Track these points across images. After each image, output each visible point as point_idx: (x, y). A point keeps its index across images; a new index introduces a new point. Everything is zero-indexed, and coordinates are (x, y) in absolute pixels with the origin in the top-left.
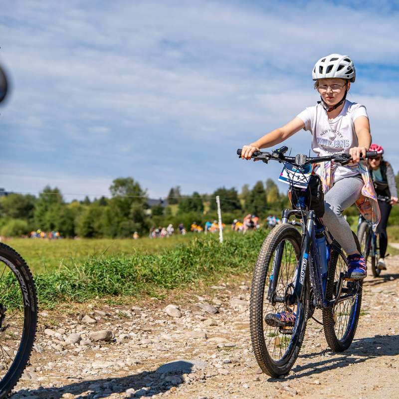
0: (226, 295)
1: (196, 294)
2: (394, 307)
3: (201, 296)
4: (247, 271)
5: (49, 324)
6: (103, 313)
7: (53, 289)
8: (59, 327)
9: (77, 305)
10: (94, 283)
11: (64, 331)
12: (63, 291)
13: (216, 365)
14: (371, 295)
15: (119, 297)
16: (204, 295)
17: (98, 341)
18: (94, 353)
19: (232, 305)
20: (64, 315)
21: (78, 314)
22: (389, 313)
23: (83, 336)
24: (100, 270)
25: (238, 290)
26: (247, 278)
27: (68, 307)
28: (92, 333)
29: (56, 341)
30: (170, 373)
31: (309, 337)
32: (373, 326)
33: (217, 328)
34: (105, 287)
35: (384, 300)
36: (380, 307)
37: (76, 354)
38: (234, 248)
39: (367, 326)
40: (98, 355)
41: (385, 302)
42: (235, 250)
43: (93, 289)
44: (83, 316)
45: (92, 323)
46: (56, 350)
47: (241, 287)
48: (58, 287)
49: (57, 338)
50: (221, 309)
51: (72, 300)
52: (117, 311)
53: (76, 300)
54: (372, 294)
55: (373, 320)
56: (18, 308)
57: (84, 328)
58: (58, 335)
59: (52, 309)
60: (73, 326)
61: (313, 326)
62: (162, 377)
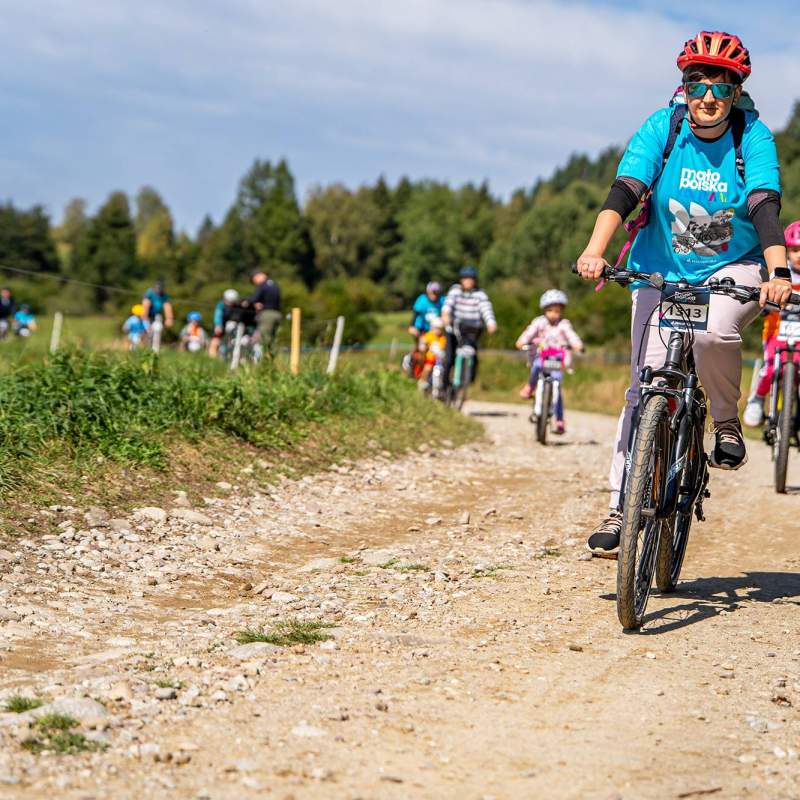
2: (413, 616)
14: (358, 573)
22: (389, 639)
31: (129, 717)
32: (333, 681)
35: (393, 591)
36: (372, 614)
39: (316, 680)
41: (392, 597)
54: (361, 569)
55: (338, 661)
61: (154, 679)
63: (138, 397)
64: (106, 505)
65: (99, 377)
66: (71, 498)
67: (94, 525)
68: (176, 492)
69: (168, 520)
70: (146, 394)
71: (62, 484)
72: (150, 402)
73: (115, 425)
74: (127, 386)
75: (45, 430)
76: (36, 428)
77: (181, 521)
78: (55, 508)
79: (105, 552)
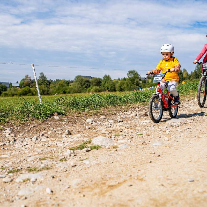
4: (187, 95)
5: (125, 110)
6: (142, 107)
7: (124, 100)
8: (128, 111)
9: (133, 105)
10: (137, 98)
11: (131, 112)
12: (127, 100)
13: (187, 120)
15: (146, 103)
17: (142, 115)
18: (142, 119)
19: (184, 105)
20: (129, 108)
21: (134, 108)
23: (137, 114)
24: (138, 94)
26: (187, 97)
27: (130, 105)
28: (140, 113)
29: (129, 115)
30: (172, 123)
33: (181, 111)
34: (140, 100)
37: (137, 119)
40: (144, 119)
43: (137, 100)
44: (135, 108)
45: (139, 110)
46: (130, 118)
48: (126, 99)
49: (129, 114)
50: (181, 106)
51: (130, 103)
52: (146, 107)
53: (132, 103)
56: (114, 105)
57: (137, 112)
58: (129, 113)
59: (125, 106)
60: (133, 111)
62: (169, 124)
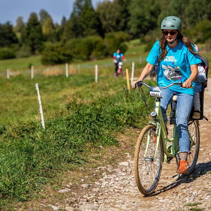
0: (74, 199)
1: (49, 203)
3: (54, 204)
16: (56, 204)
25: (81, 189)
38: (64, 140)
42: (65, 142)
47: (83, 185)
63: (102, 120)
64: (111, 163)
65: (89, 116)
66: (101, 163)
67: (111, 172)
68: (126, 153)
69: (129, 165)
70: (105, 119)
71: (96, 158)
72: (106, 121)
73: (101, 133)
74: (98, 117)
75: (85, 140)
76: (82, 140)
77: (133, 165)
78: (98, 168)
79: (119, 182)
